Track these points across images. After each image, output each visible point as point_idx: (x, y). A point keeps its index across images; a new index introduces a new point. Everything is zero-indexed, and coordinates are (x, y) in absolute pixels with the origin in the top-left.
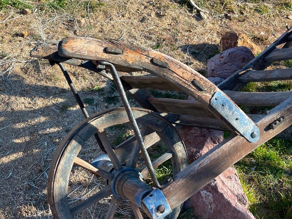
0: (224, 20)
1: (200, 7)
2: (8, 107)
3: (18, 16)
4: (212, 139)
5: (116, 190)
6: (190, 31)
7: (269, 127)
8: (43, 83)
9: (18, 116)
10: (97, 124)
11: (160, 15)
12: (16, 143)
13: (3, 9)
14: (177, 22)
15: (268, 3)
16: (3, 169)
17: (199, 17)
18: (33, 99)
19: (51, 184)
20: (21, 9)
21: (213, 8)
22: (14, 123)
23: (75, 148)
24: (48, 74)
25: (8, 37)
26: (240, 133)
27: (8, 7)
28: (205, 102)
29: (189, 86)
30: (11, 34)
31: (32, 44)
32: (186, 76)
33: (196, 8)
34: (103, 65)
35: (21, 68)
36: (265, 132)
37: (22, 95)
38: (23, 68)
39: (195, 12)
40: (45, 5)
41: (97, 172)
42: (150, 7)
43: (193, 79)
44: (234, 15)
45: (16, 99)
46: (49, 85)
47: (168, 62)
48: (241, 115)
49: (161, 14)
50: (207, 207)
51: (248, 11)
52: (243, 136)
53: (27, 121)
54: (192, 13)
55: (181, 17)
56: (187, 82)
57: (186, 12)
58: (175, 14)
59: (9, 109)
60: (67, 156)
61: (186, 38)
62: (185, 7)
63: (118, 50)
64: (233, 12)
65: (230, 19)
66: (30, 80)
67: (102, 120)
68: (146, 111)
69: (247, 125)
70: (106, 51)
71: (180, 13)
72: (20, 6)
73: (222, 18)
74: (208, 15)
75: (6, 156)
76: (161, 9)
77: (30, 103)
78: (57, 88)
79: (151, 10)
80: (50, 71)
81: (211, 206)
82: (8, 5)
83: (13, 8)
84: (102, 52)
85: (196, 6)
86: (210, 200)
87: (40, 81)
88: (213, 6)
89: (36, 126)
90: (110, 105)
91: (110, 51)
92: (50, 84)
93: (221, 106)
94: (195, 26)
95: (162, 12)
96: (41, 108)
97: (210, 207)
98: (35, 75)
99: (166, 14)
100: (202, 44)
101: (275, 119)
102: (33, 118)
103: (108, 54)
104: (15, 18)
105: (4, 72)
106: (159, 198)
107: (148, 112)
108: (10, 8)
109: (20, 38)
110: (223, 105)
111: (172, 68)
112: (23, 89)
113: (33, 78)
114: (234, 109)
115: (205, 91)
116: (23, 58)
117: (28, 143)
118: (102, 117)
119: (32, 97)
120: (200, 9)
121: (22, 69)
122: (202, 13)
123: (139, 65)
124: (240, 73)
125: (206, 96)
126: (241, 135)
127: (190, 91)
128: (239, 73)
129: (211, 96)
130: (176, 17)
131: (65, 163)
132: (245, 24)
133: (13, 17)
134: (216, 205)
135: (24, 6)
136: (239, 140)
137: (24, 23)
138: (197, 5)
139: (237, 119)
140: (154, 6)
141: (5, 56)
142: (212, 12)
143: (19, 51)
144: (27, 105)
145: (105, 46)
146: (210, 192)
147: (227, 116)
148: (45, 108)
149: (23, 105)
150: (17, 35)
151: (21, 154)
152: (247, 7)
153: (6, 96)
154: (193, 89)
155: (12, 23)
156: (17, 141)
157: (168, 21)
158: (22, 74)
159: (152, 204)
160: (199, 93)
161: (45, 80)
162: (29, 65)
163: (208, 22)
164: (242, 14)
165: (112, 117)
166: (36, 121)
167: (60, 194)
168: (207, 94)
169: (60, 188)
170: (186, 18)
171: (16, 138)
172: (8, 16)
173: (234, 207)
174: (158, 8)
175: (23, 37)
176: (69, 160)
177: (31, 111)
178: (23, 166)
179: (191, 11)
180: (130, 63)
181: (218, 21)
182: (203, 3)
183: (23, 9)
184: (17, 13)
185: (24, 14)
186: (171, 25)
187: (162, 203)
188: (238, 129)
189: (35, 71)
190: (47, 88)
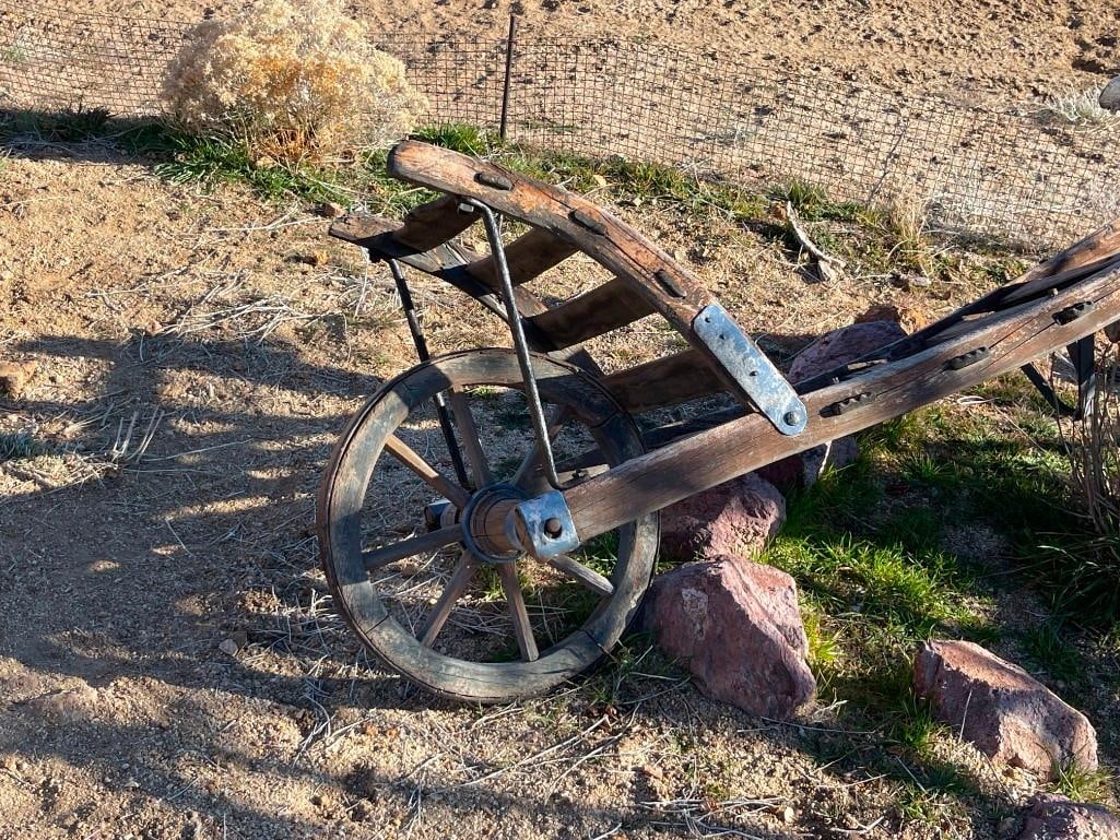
0: (886, 290)
1: (821, 250)
2: (248, 406)
3: (309, 219)
4: (744, 502)
5: (472, 525)
6: (779, 304)
7: (831, 410)
8: (346, 366)
9: (271, 426)
10: (450, 371)
11: (702, 258)
12: (255, 479)
13: (272, 197)
14: (746, 280)
15: (1033, 260)
16: (213, 522)
17: (813, 273)
18: (314, 398)
19: (330, 478)
20: (319, 203)
21: (860, 257)
22: (259, 439)
23: (393, 409)
24: (363, 347)
25: (271, 262)
26: (758, 407)
27: (286, 194)
28: (683, 323)
29: (650, 280)
30: (282, 256)
31: (334, 282)
32: (642, 259)
33: (806, 250)
34: (471, 204)
35: (296, 329)
36: (821, 419)
37: (287, 385)
38: (301, 330)
39: (804, 261)
40: (385, 200)
41: (436, 478)
42: (675, 235)
43: (658, 268)
44: (919, 279)
45: (272, 392)
46: (362, 372)
47: (606, 223)
48: (764, 366)
49: (704, 255)
50: (691, 625)
51: (968, 274)
52: (764, 416)
53: (292, 439)
54: (794, 261)
55: (760, 268)
56: (644, 272)
57: (778, 258)
58: (745, 260)
59: (250, 411)
60: (374, 423)
61: (761, 318)
62: (778, 244)
63: (503, 181)
64: (918, 271)
65: (906, 289)
66: (315, 356)
67: (463, 363)
68: (567, 367)
69: (777, 392)
70: (478, 178)
71: (761, 258)
72: (319, 196)
73: (883, 283)
74: (842, 272)
75: (226, 500)
76: (707, 243)
77: (305, 405)
78: (381, 380)
79: (679, 242)
80: (370, 341)
81: (701, 624)
82: (286, 191)
83: (299, 199)
84: (472, 179)
85: (809, 244)
86: (701, 610)
87: (338, 360)
88: (862, 250)
89: (310, 450)
90: (510, 432)
91: (486, 178)
92: (363, 370)
93: (717, 338)
94: (796, 295)
95: (707, 251)
96: (331, 417)
97: (698, 627)
98: (329, 348)
99: (718, 256)
100: (804, 335)
101: (850, 395)
102: (308, 434)
103: (482, 186)
104: (299, 223)
105: (253, 333)
106: (554, 504)
107: (573, 370)
108: (291, 199)
109: (306, 267)
110: (722, 337)
111: (615, 236)
112: (293, 372)
113: (322, 354)
114: (748, 351)
115: (684, 298)
116: (306, 308)
117: (283, 481)
118: (463, 358)
119: (312, 393)
120: (818, 252)
121: (297, 331)
122: (822, 264)
123: (543, 219)
124: (851, 367)
125: (685, 309)
126: (761, 413)
127: (650, 292)
128: (849, 367)
129: (696, 311)
130: (747, 266)
131: (368, 438)
132: (949, 305)
133: (293, 220)
134: (714, 621)
135: (329, 198)
136: (754, 423)
137: (320, 237)
138: (814, 243)
139: (753, 374)
140: (687, 234)
141: (258, 299)
142: (856, 266)
143: (297, 291)
144: (297, 408)
145: (479, 169)
146: (704, 590)
147: (730, 363)
148: (340, 418)
149: (287, 407)
150: (298, 259)
151: (263, 501)
152: (965, 265)
153: (247, 382)
154: (656, 288)
155: (289, 231)
156: (259, 475)
157: (721, 274)
158: (295, 342)
159: (534, 512)
160: (670, 301)
161: (353, 358)
162: (319, 323)
163: (839, 290)
164: (947, 278)
165: (487, 363)
166: (314, 439)
167: (345, 505)
168: (688, 307)
169: (348, 491)
170: (776, 273)
171: (258, 468)
172: (282, 216)
173: (754, 625)
174: (698, 239)
175: (314, 266)
176: (377, 433)
177: (305, 421)
178: (265, 523)
179: (792, 257)
180: (526, 210)
181: (867, 289)
182: (832, 240)
183: (324, 205)
184: (306, 211)
185: (324, 215)
186: (726, 284)
187: (557, 515)
188: (754, 397)
189: (330, 338)
190: (354, 377)
